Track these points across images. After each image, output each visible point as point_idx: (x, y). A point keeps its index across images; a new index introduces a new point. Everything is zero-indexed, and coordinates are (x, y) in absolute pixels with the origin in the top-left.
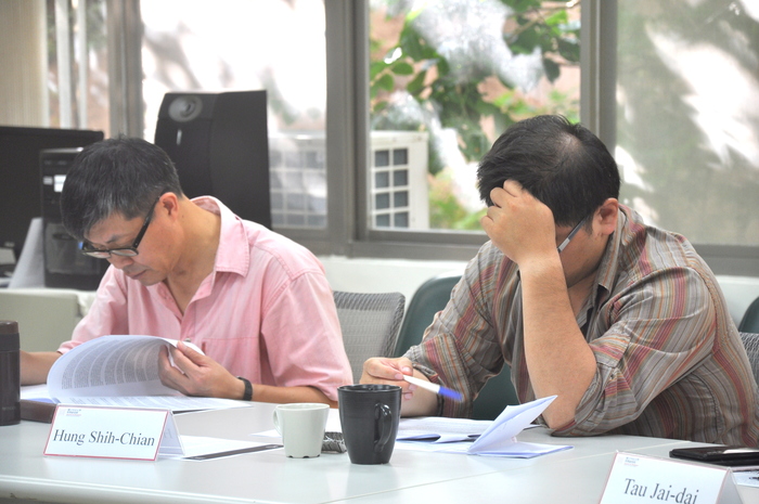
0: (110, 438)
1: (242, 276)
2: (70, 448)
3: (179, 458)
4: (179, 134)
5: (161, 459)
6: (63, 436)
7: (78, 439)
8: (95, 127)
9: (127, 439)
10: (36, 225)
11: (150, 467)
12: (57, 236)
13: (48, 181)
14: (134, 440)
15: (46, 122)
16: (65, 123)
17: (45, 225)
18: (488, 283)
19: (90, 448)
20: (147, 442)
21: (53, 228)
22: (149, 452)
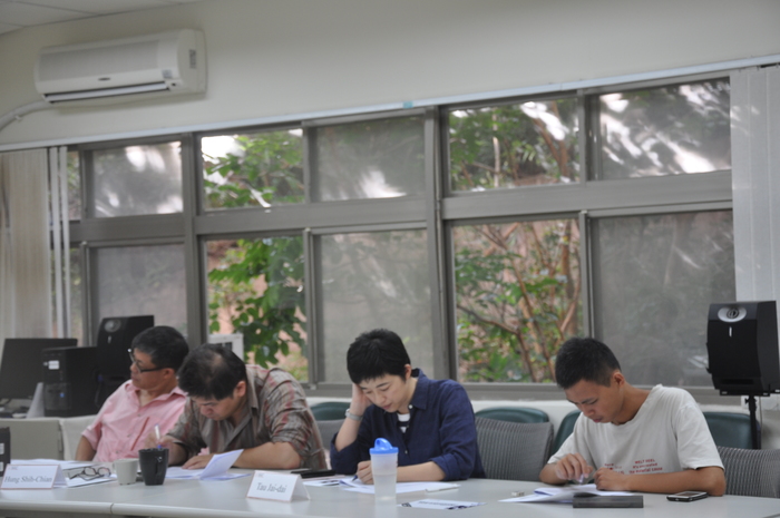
0: (32, 479)
2: (13, 485)
3: (64, 487)
4: (110, 338)
5: (55, 488)
7: (17, 481)
8: (75, 337)
9: (39, 479)
10: (40, 386)
11: (50, 492)
12: (50, 391)
13: (46, 364)
14: (43, 479)
15: (50, 335)
16: (60, 335)
17: (44, 387)
19: (22, 484)
20: (48, 480)
21: (48, 387)
22: (49, 485)
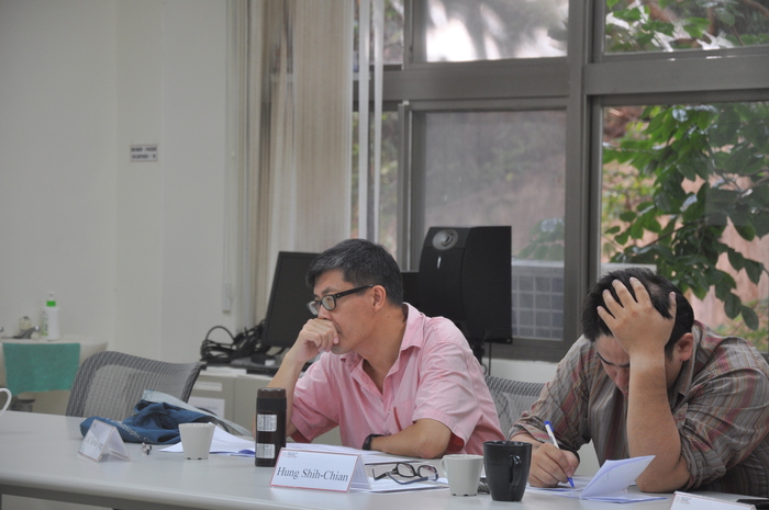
0: (317, 475)
1: (418, 349)
2: (288, 481)
3: (366, 491)
4: (439, 260)
5: (352, 491)
6: (284, 472)
7: (294, 475)
9: (329, 475)
11: (345, 497)
14: (333, 476)
18: (589, 363)
19: (301, 481)
20: (343, 478)
22: (344, 486)
